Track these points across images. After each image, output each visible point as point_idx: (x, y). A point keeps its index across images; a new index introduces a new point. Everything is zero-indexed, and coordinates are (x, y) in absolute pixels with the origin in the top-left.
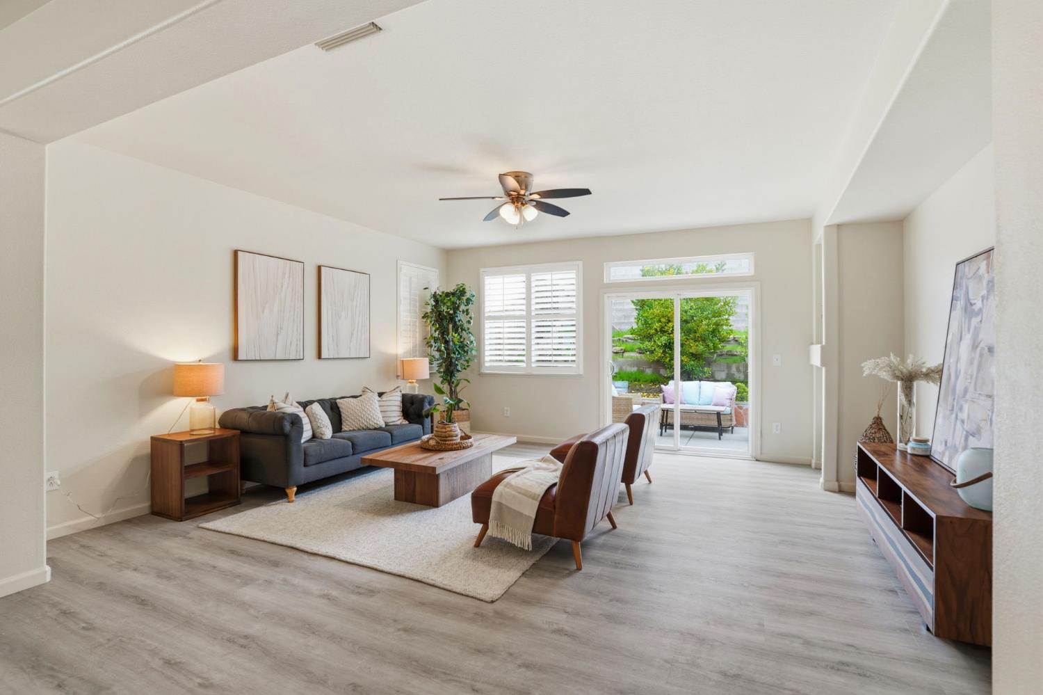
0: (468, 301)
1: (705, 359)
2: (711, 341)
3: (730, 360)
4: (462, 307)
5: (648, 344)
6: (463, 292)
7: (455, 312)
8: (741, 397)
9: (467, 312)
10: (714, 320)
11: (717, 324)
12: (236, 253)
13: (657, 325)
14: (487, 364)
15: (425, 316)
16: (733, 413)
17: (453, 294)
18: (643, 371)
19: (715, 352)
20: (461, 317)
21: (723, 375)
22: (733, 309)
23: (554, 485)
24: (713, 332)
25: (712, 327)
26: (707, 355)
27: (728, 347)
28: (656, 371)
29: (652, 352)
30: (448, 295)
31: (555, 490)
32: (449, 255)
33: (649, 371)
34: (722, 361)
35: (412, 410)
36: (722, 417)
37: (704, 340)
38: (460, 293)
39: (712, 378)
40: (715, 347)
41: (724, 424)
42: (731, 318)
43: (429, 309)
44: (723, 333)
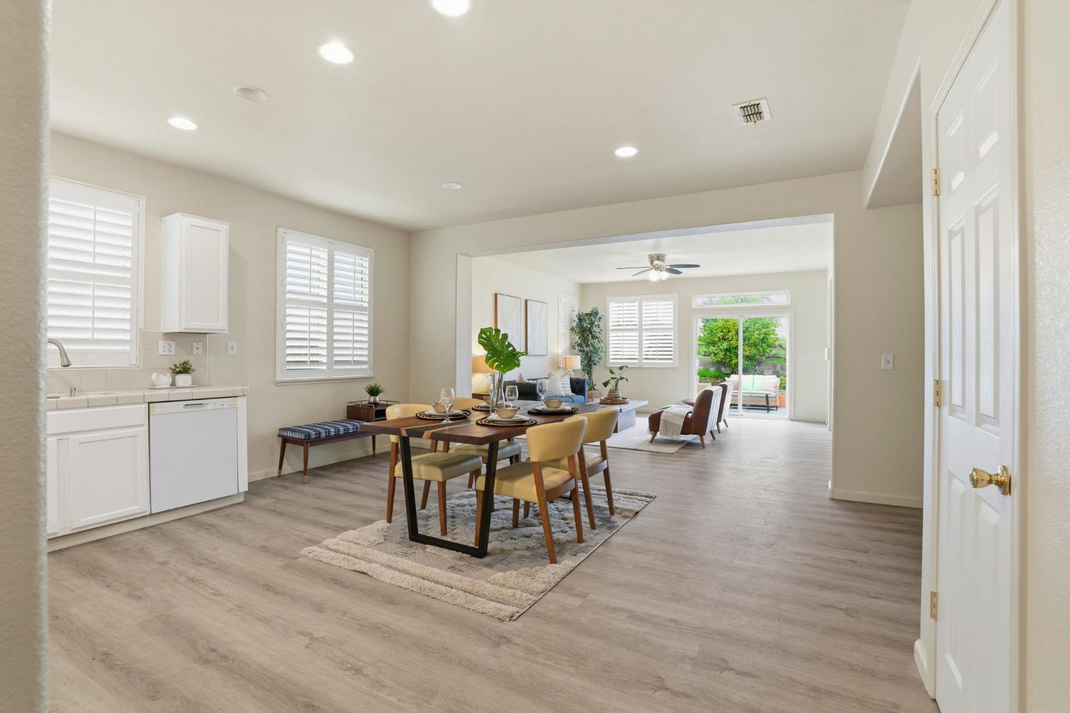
0: (600, 318)
1: (757, 360)
2: (762, 346)
3: (775, 361)
4: (596, 323)
5: (712, 349)
6: (597, 313)
7: (591, 326)
8: (782, 387)
9: (599, 326)
10: (764, 331)
11: (766, 334)
12: (496, 295)
13: (720, 335)
14: (611, 361)
15: (572, 329)
16: (777, 397)
17: (590, 315)
18: (708, 369)
19: (764, 355)
20: (595, 329)
21: (771, 371)
22: (779, 322)
23: (691, 412)
24: (763, 340)
25: (762, 336)
26: (758, 357)
27: (774, 352)
28: (719, 370)
29: (715, 354)
30: (587, 315)
31: (690, 415)
32: (583, 287)
33: (712, 370)
34: (770, 362)
35: (577, 387)
36: (769, 399)
37: (756, 346)
38: (595, 313)
39: (762, 373)
40: (764, 351)
41: (770, 404)
42: (777, 329)
43: (575, 324)
44: (771, 341)
